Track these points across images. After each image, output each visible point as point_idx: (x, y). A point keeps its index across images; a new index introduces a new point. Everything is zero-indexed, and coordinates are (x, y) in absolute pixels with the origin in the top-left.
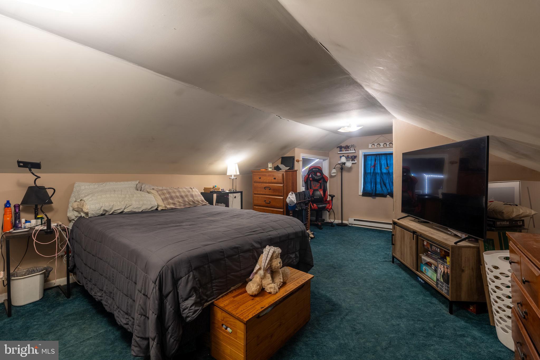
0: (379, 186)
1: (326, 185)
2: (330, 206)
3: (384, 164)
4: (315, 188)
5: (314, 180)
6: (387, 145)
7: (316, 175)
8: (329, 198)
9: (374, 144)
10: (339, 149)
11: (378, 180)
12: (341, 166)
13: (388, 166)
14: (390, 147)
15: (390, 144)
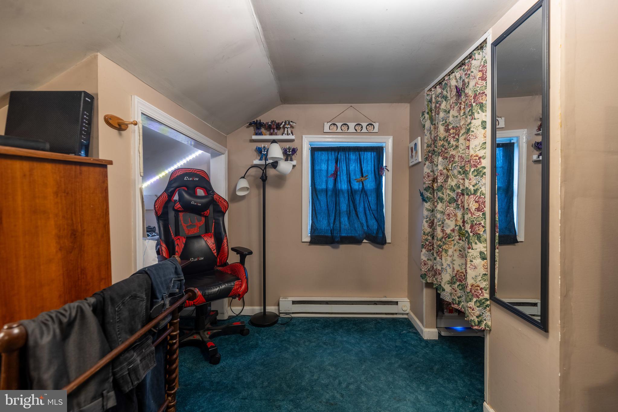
0: (344, 220)
1: (221, 222)
2: (241, 287)
3: (355, 170)
4: (194, 231)
5: (188, 208)
6: (362, 127)
7: (194, 194)
8: (233, 258)
9: (334, 124)
10: (252, 129)
11: (344, 207)
12: (263, 172)
13: (364, 175)
14: (369, 133)
15: (368, 127)
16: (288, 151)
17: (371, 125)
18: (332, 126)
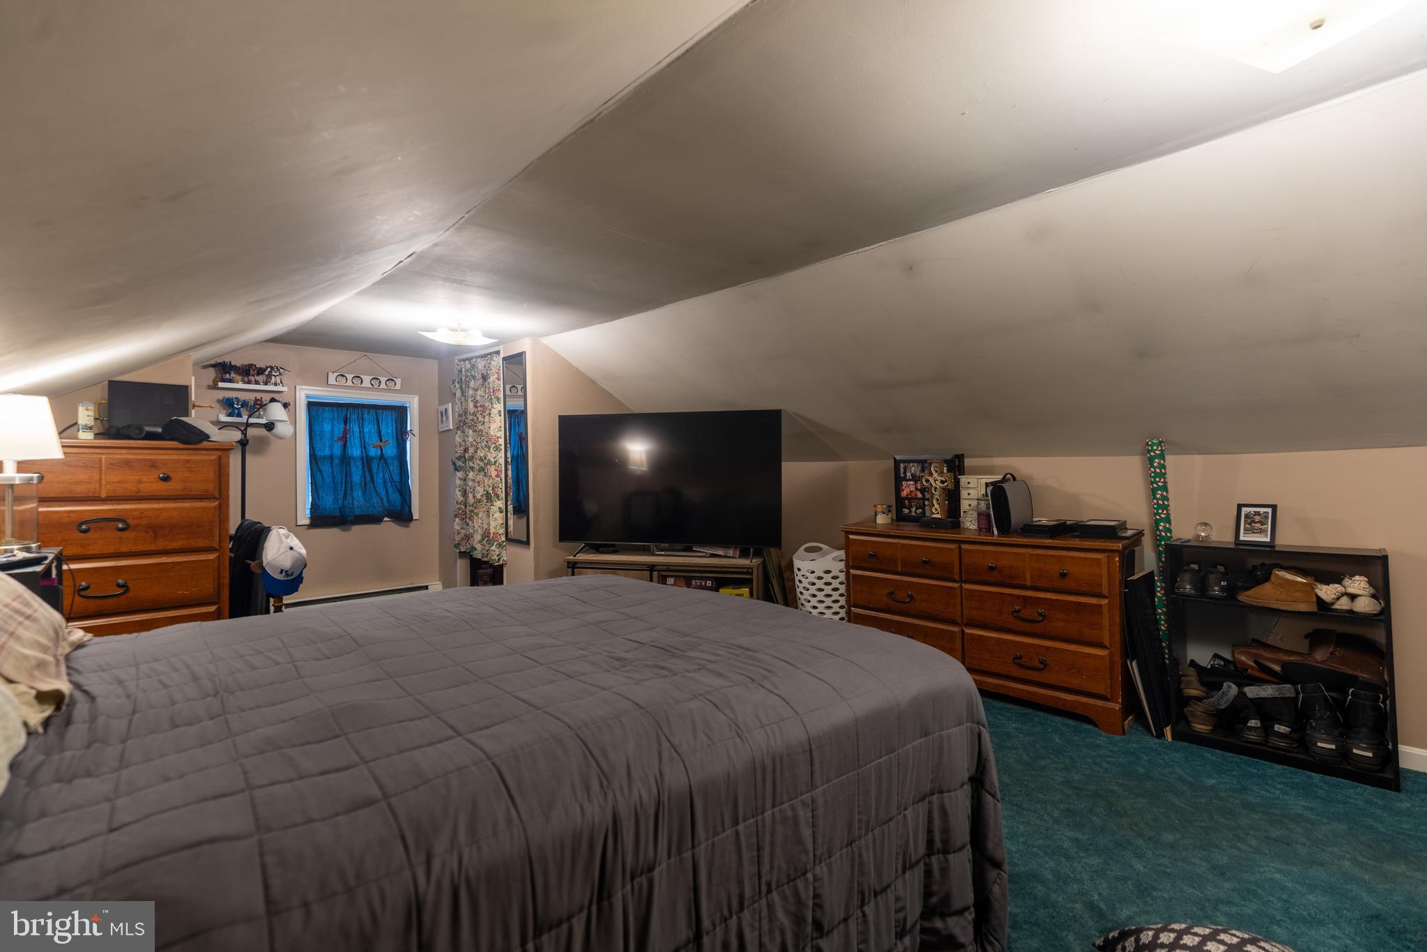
0: (358, 493)
3: (370, 432)
6: (380, 382)
9: (343, 376)
11: (356, 477)
12: (243, 434)
13: (383, 440)
14: (389, 390)
15: (387, 383)
17: (393, 380)
18: (340, 378)
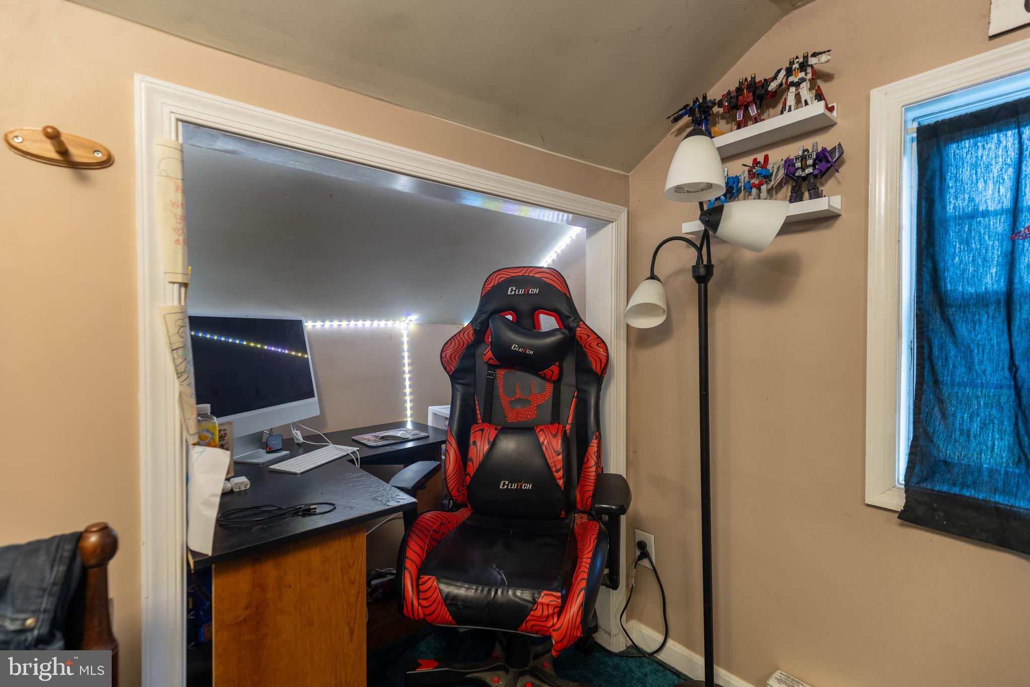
4: (525, 416)
5: (516, 360)
7: (531, 329)
12: (700, 257)
16: (798, 165)
